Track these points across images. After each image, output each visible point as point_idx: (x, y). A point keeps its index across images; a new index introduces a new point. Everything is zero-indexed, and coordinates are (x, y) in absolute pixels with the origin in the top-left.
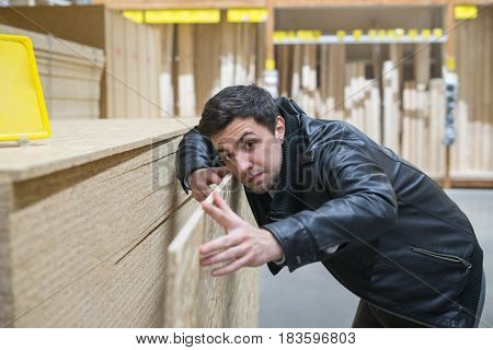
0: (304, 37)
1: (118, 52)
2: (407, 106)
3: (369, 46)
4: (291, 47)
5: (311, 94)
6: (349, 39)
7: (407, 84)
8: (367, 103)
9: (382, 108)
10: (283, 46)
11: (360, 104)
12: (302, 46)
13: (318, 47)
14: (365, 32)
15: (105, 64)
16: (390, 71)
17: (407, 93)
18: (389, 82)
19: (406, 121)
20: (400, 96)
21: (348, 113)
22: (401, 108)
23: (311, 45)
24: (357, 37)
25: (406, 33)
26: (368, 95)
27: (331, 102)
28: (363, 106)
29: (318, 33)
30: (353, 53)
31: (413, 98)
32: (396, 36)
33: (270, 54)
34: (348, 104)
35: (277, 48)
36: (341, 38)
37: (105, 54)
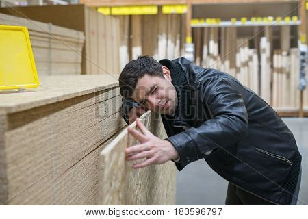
0: (210, 23)
1: (93, 33)
2: (276, 65)
3: (252, 28)
4: (202, 29)
5: (215, 58)
6: (239, 23)
7: (275, 52)
8: (250, 63)
9: (260, 67)
10: (197, 28)
11: (246, 64)
12: (209, 28)
13: (220, 29)
14: (249, 19)
15: (85, 41)
16: (265, 43)
17: (275, 57)
18: (264, 50)
19: (275, 75)
20: (271, 59)
21: (238, 70)
22: (272, 67)
23: (214, 28)
24: (244, 22)
25: (275, 19)
26: (251, 58)
27: (227, 63)
28: (248, 66)
29: (218, 20)
30: (241, 32)
31: (279, 61)
32: (268, 21)
33: (189, 33)
34: (238, 64)
35: (193, 29)
36: (234, 23)
37: (85, 35)
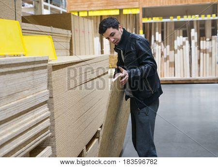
0: (156, 20)
1: (77, 30)
2: (202, 48)
3: (185, 22)
4: (151, 24)
5: (159, 44)
6: (175, 20)
7: (202, 38)
8: (184, 47)
9: (191, 49)
10: (147, 23)
11: (181, 47)
12: (155, 23)
13: (163, 23)
14: (182, 16)
15: (72, 36)
16: (194, 33)
17: (201, 42)
18: (193, 37)
19: (202, 54)
20: (199, 44)
21: (176, 52)
22: (199, 49)
23: (159, 23)
24: (179, 19)
25: (200, 16)
26: (184, 43)
27: (168, 47)
28: (183, 49)
29: (162, 18)
30: (177, 25)
31: (204, 44)
32: (195, 18)
33: (141, 28)
34: (176, 47)
35: (144, 24)
36: (172, 19)
37: (71, 32)
